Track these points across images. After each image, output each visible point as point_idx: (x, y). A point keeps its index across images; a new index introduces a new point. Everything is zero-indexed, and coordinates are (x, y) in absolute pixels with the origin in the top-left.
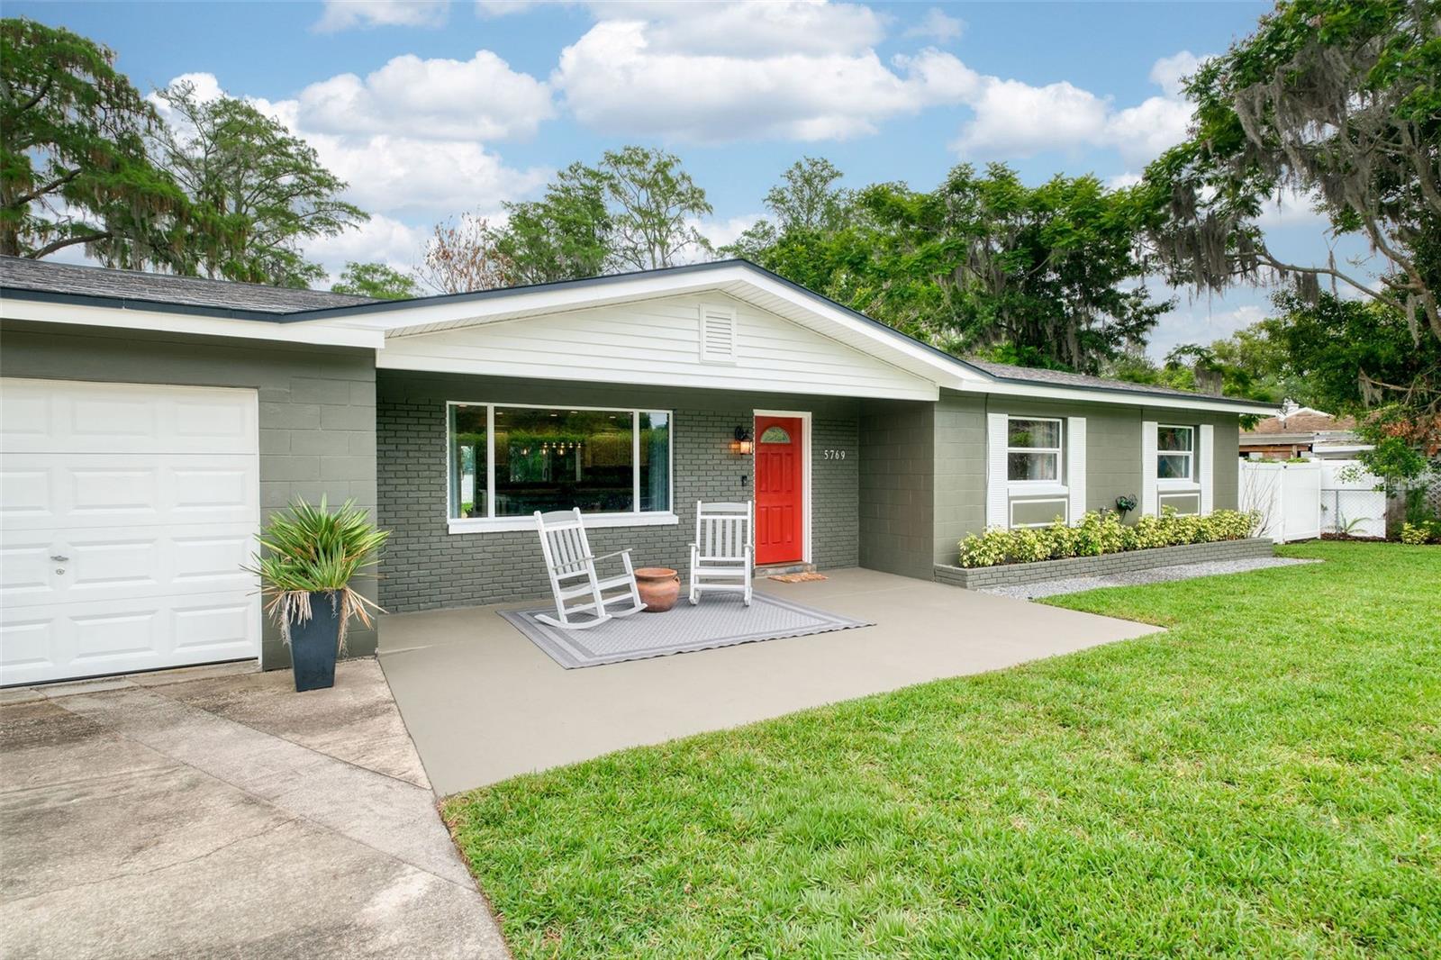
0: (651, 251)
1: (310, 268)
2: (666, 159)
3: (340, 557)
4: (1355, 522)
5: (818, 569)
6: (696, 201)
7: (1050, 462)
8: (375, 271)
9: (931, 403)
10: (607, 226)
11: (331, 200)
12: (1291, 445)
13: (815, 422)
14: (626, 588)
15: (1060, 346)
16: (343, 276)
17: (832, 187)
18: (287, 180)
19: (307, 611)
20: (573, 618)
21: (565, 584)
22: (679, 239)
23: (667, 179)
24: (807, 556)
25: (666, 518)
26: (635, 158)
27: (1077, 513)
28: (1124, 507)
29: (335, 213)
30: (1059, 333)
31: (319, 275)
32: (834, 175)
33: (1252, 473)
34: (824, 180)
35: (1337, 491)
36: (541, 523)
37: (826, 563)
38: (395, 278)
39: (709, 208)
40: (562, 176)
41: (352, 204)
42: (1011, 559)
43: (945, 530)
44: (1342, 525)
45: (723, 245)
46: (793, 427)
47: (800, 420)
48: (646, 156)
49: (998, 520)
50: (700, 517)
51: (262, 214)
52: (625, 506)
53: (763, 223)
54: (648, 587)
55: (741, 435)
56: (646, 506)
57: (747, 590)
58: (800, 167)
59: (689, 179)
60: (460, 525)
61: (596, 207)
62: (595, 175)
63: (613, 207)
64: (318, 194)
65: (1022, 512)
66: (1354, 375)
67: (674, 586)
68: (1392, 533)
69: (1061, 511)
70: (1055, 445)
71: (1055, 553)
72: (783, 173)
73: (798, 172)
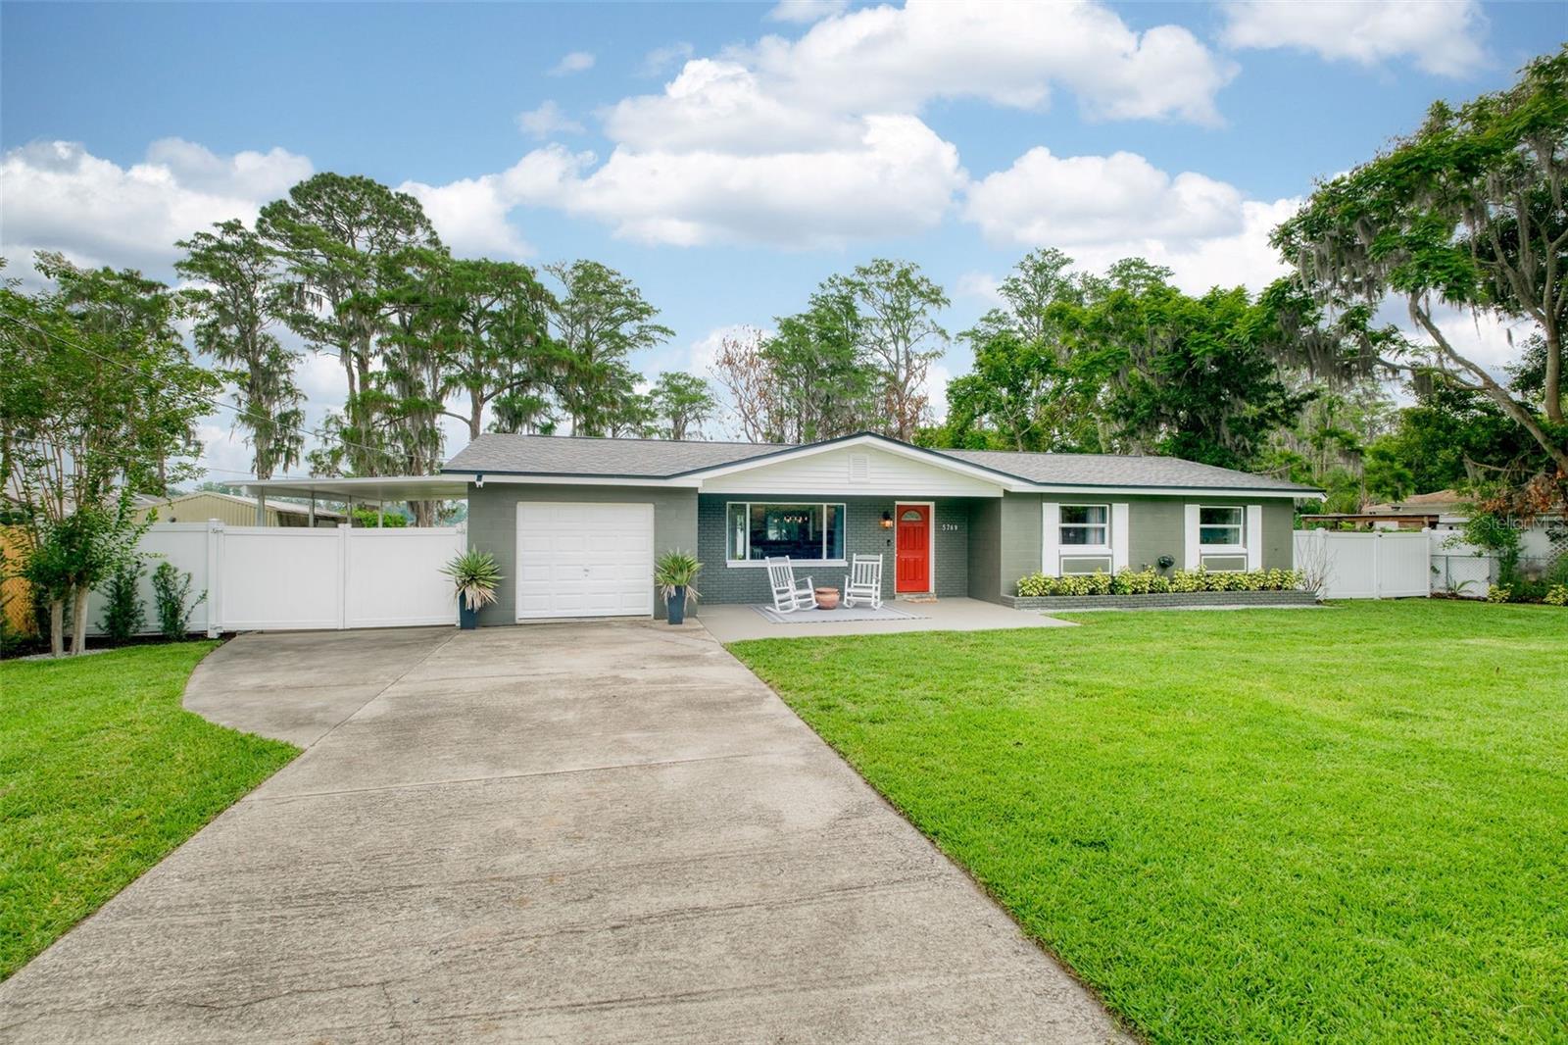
0: (896, 343)
1: (635, 376)
2: (908, 267)
3: (686, 573)
4: (1463, 584)
5: (938, 597)
6: (935, 297)
7: (1098, 534)
8: (680, 378)
9: (999, 499)
10: (858, 325)
11: (649, 323)
12: (1423, 516)
13: (937, 507)
14: (809, 596)
15: (1216, 430)
16: (658, 383)
17: (1064, 272)
18: (619, 312)
19: (674, 593)
20: (782, 608)
21: (778, 592)
22: (920, 331)
23: (909, 281)
24: (932, 588)
25: (837, 563)
26: (883, 268)
27: (1119, 565)
28: (1165, 565)
29: (651, 333)
30: (1215, 420)
31: (640, 380)
32: (1065, 262)
33: (1316, 540)
34: (1057, 268)
35: (1447, 557)
36: (769, 563)
37: (942, 594)
38: (693, 381)
39: (947, 302)
40: (822, 286)
41: (664, 326)
42: (1053, 593)
44: (1452, 585)
45: (961, 331)
46: (922, 510)
47: (928, 507)
48: (890, 265)
49: (1050, 570)
50: (854, 562)
51: (602, 336)
52: (820, 557)
53: (996, 311)
54: (821, 597)
55: (887, 517)
56: (831, 555)
58: (1032, 258)
59: (927, 281)
60: (732, 564)
61: (850, 310)
62: (848, 283)
63: (864, 309)
64: (640, 319)
65: (1070, 565)
66: (1460, 458)
67: (836, 597)
68: (1506, 594)
69: (1104, 565)
70: (1104, 521)
71: (1092, 592)
72: (1016, 264)
73: (1029, 263)
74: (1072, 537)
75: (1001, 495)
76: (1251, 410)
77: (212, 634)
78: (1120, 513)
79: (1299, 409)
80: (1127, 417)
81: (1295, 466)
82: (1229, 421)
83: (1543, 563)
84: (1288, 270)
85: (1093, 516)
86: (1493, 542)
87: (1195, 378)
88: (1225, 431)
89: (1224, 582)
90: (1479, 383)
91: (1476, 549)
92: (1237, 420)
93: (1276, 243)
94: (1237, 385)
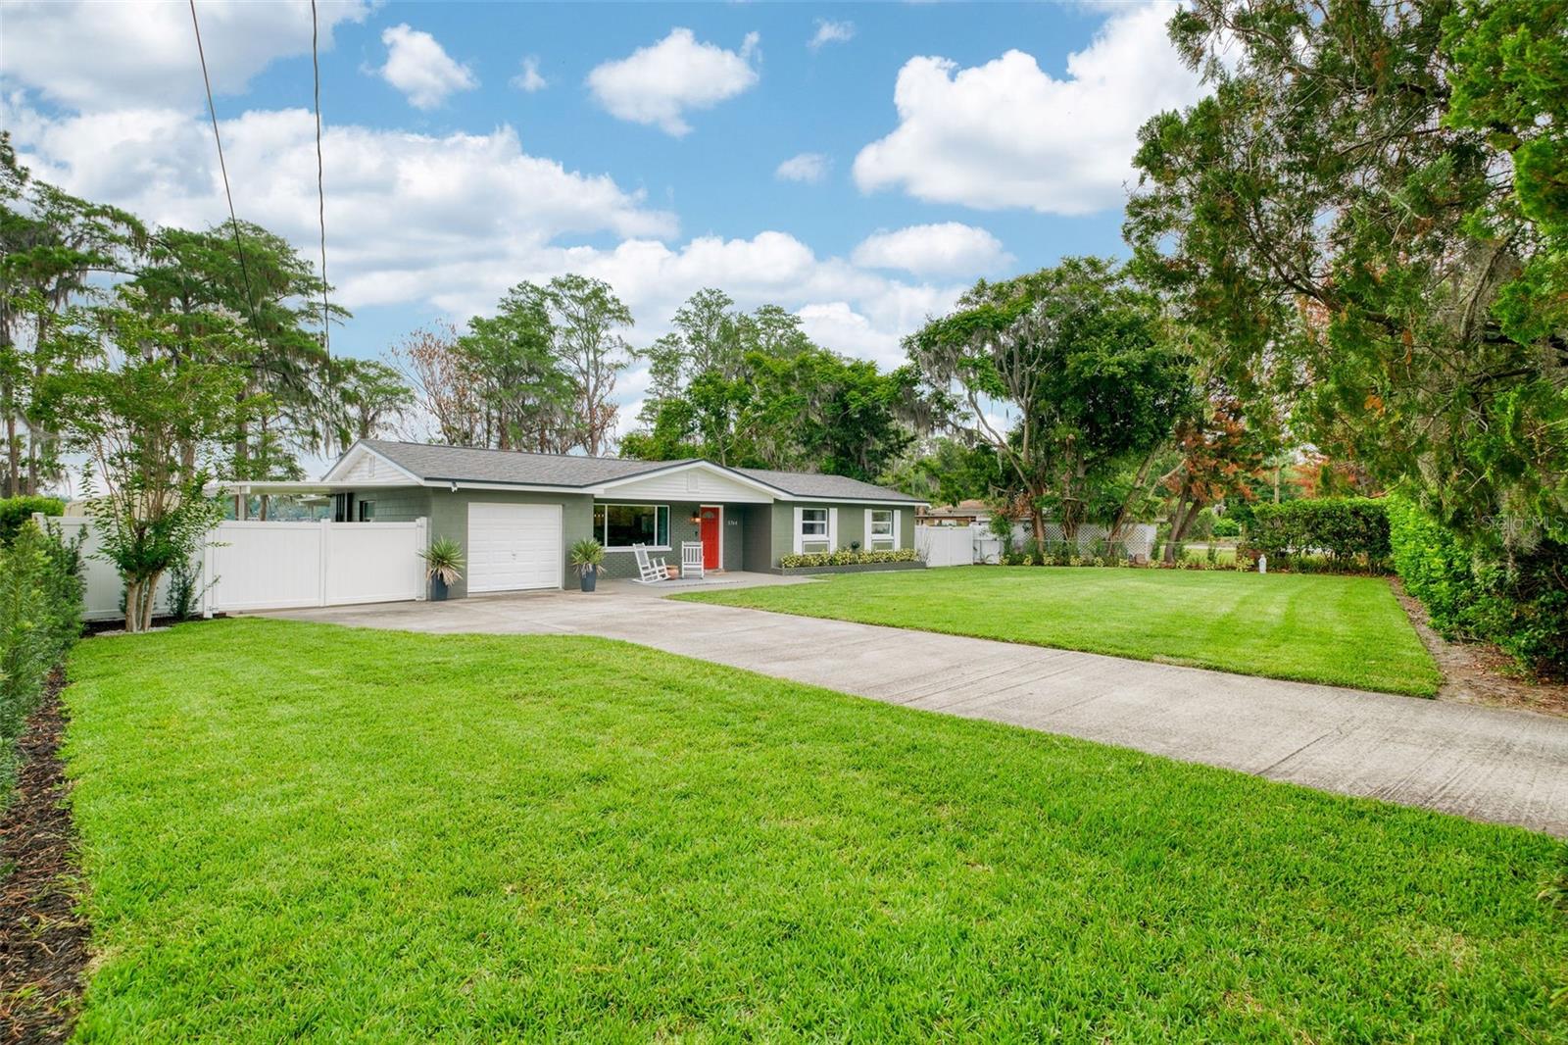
2: (600, 286)
3: (597, 555)
4: (987, 557)
5: (725, 570)
6: (622, 316)
7: (821, 526)
9: (771, 504)
10: (548, 331)
13: (724, 509)
14: (663, 571)
15: (859, 457)
17: (726, 310)
19: (592, 569)
20: (648, 580)
21: (643, 569)
22: (608, 343)
23: (600, 300)
24: (721, 565)
25: (667, 548)
26: (576, 283)
27: (833, 547)
28: (855, 547)
30: (858, 450)
32: (728, 302)
33: (922, 531)
34: (719, 305)
35: (981, 541)
37: (728, 569)
39: (632, 321)
40: (513, 291)
42: (802, 565)
43: (776, 554)
44: (983, 557)
45: (643, 348)
46: (716, 511)
47: (718, 507)
48: (585, 282)
49: (798, 550)
50: (683, 547)
52: (652, 544)
53: (673, 336)
54: (669, 571)
55: (695, 515)
56: (659, 544)
57: (702, 573)
58: (701, 295)
59: (618, 300)
61: (541, 316)
62: (541, 292)
65: (808, 547)
66: (987, 484)
67: (676, 571)
68: (1007, 561)
69: (825, 547)
70: (824, 519)
71: (821, 564)
72: (688, 299)
73: (699, 299)
74: (808, 529)
75: (772, 502)
76: (880, 446)
77: (208, 615)
78: (833, 513)
79: (906, 447)
80: (805, 444)
81: (902, 484)
82: (868, 452)
83: (1021, 544)
84: (908, 362)
85: (818, 516)
86: (1002, 533)
87: (846, 421)
88: (865, 458)
89: (884, 557)
90: (997, 442)
91: (995, 536)
92: (872, 452)
93: (904, 346)
94: (872, 428)
